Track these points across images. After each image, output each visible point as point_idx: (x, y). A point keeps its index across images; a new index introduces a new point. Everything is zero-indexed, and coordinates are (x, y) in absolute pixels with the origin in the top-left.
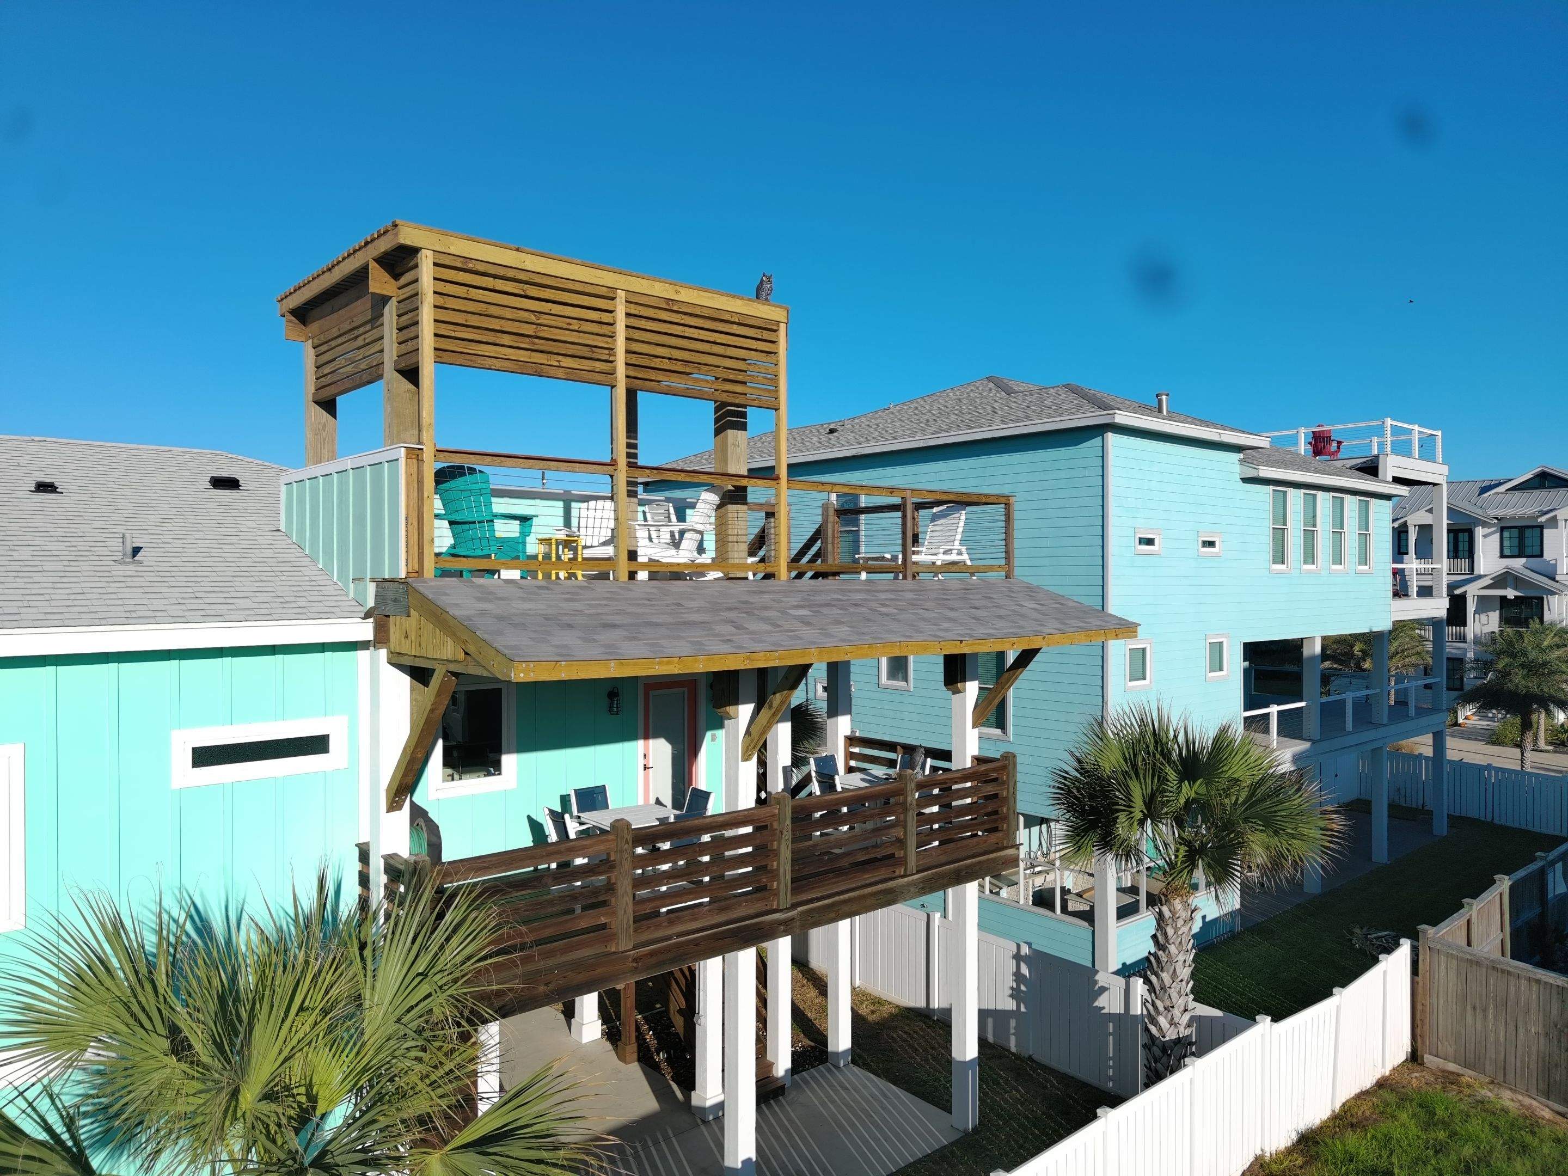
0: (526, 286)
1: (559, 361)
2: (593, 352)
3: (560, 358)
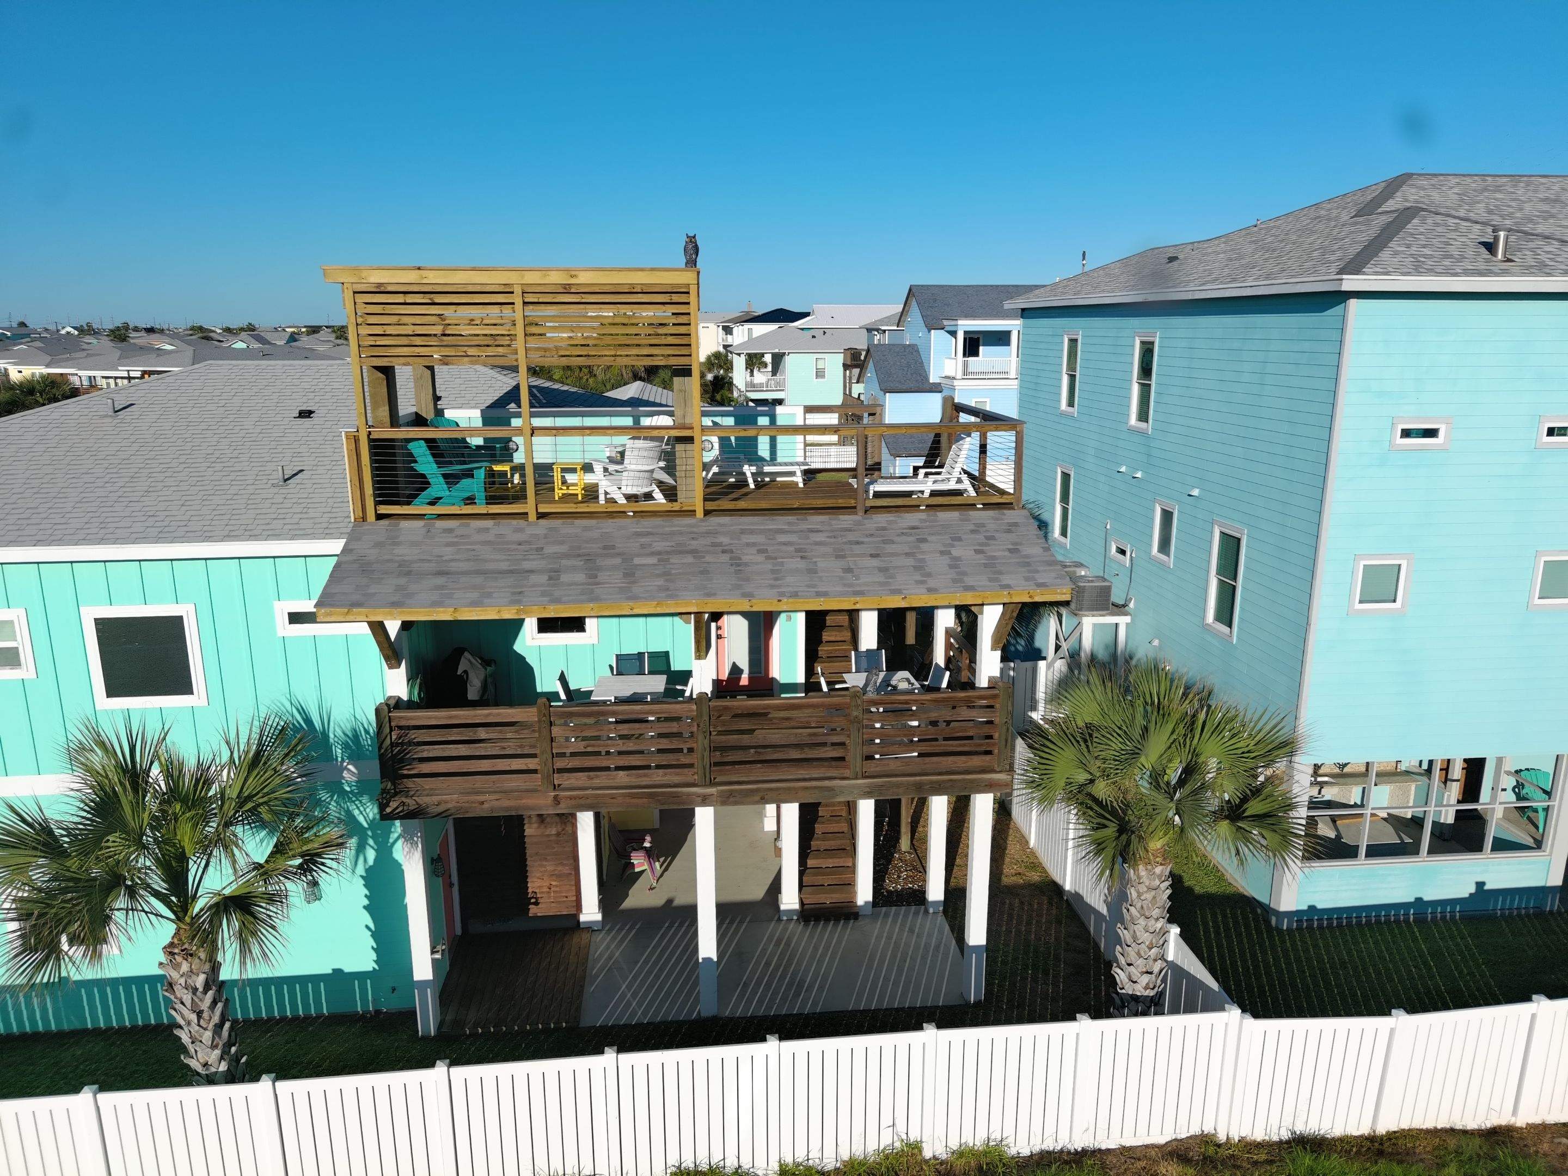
0: (432, 296)
1: (465, 352)
2: (496, 340)
3: (466, 348)
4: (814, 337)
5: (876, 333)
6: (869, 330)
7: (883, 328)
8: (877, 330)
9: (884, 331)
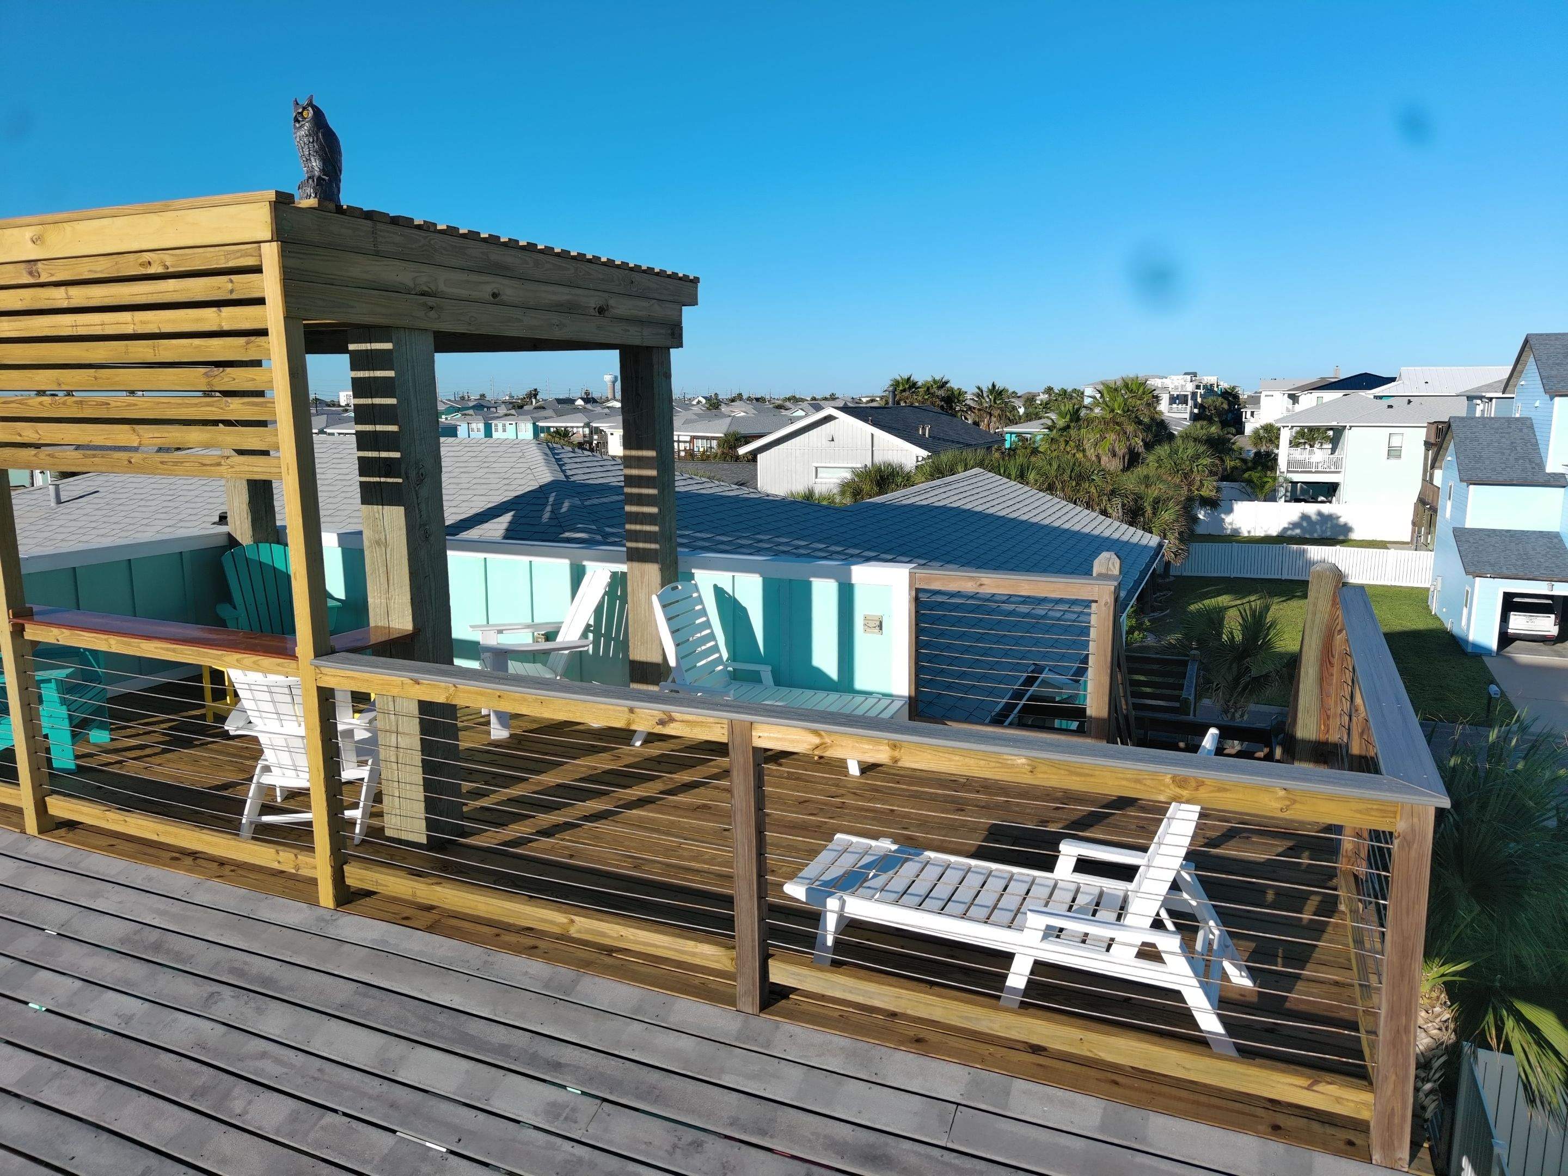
4: (1390, 407)
5: (1479, 402)
6: (1470, 398)
7: (1489, 395)
8: (1481, 398)
9: (1491, 399)
